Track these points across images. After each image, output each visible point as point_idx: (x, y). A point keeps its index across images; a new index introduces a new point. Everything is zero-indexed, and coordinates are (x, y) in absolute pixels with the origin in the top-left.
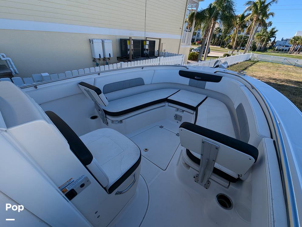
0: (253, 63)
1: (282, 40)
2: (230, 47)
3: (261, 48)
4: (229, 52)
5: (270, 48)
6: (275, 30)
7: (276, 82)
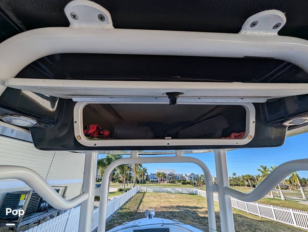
0: (143, 194)
1: (151, 174)
2: (121, 182)
3: (141, 181)
4: (121, 186)
5: (147, 179)
6: (146, 169)
7: (166, 210)
